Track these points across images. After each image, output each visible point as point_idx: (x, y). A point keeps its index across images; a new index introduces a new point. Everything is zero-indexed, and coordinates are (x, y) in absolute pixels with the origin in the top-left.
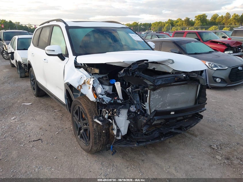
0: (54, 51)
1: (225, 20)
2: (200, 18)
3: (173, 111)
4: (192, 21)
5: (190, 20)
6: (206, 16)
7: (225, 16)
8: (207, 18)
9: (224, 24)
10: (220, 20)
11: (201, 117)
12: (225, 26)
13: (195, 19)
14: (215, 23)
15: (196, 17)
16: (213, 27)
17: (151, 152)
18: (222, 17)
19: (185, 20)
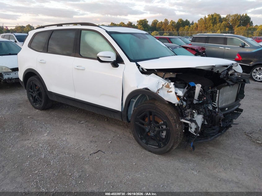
0: (110, 57)
1: (164, 26)
2: (142, 23)
3: (227, 108)
4: (134, 25)
5: (133, 24)
6: (147, 22)
7: (164, 22)
8: (148, 23)
9: (163, 30)
10: (160, 26)
11: (241, 110)
12: (165, 32)
13: (138, 23)
14: (156, 28)
15: (138, 21)
16: (154, 32)
17: (208, 145)
18: (161, 22)
19: (128, 24)
